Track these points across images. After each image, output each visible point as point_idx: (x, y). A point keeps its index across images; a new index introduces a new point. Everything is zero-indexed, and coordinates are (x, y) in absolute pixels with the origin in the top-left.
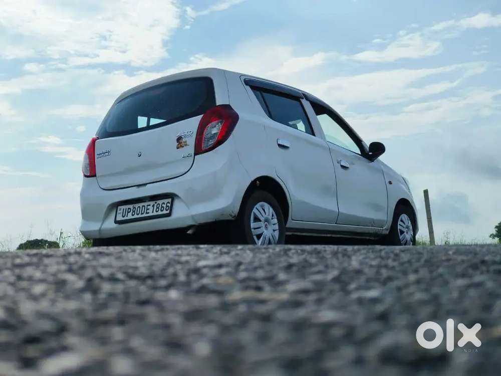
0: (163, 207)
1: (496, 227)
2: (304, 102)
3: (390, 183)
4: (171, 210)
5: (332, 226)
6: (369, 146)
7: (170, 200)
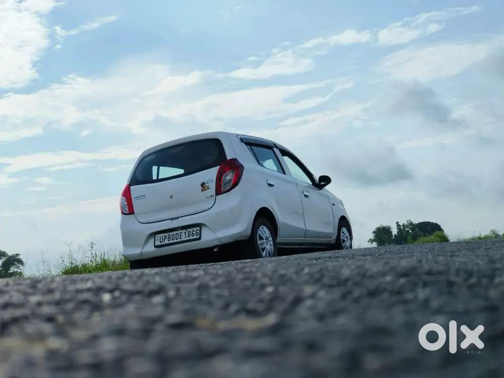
0: (194, 234)
1: (374, 232)
2: (275, 149)
3: (334, 205)
4: (200, 236)
5: (301, 239)
6: (318, 179)
7: (198, 228)
